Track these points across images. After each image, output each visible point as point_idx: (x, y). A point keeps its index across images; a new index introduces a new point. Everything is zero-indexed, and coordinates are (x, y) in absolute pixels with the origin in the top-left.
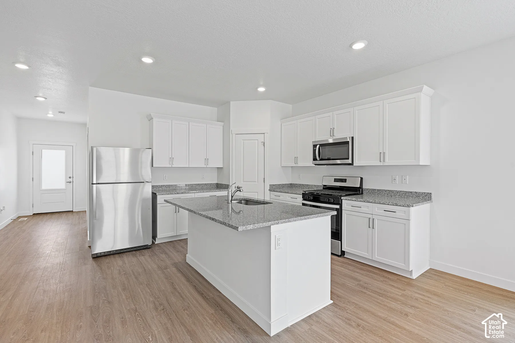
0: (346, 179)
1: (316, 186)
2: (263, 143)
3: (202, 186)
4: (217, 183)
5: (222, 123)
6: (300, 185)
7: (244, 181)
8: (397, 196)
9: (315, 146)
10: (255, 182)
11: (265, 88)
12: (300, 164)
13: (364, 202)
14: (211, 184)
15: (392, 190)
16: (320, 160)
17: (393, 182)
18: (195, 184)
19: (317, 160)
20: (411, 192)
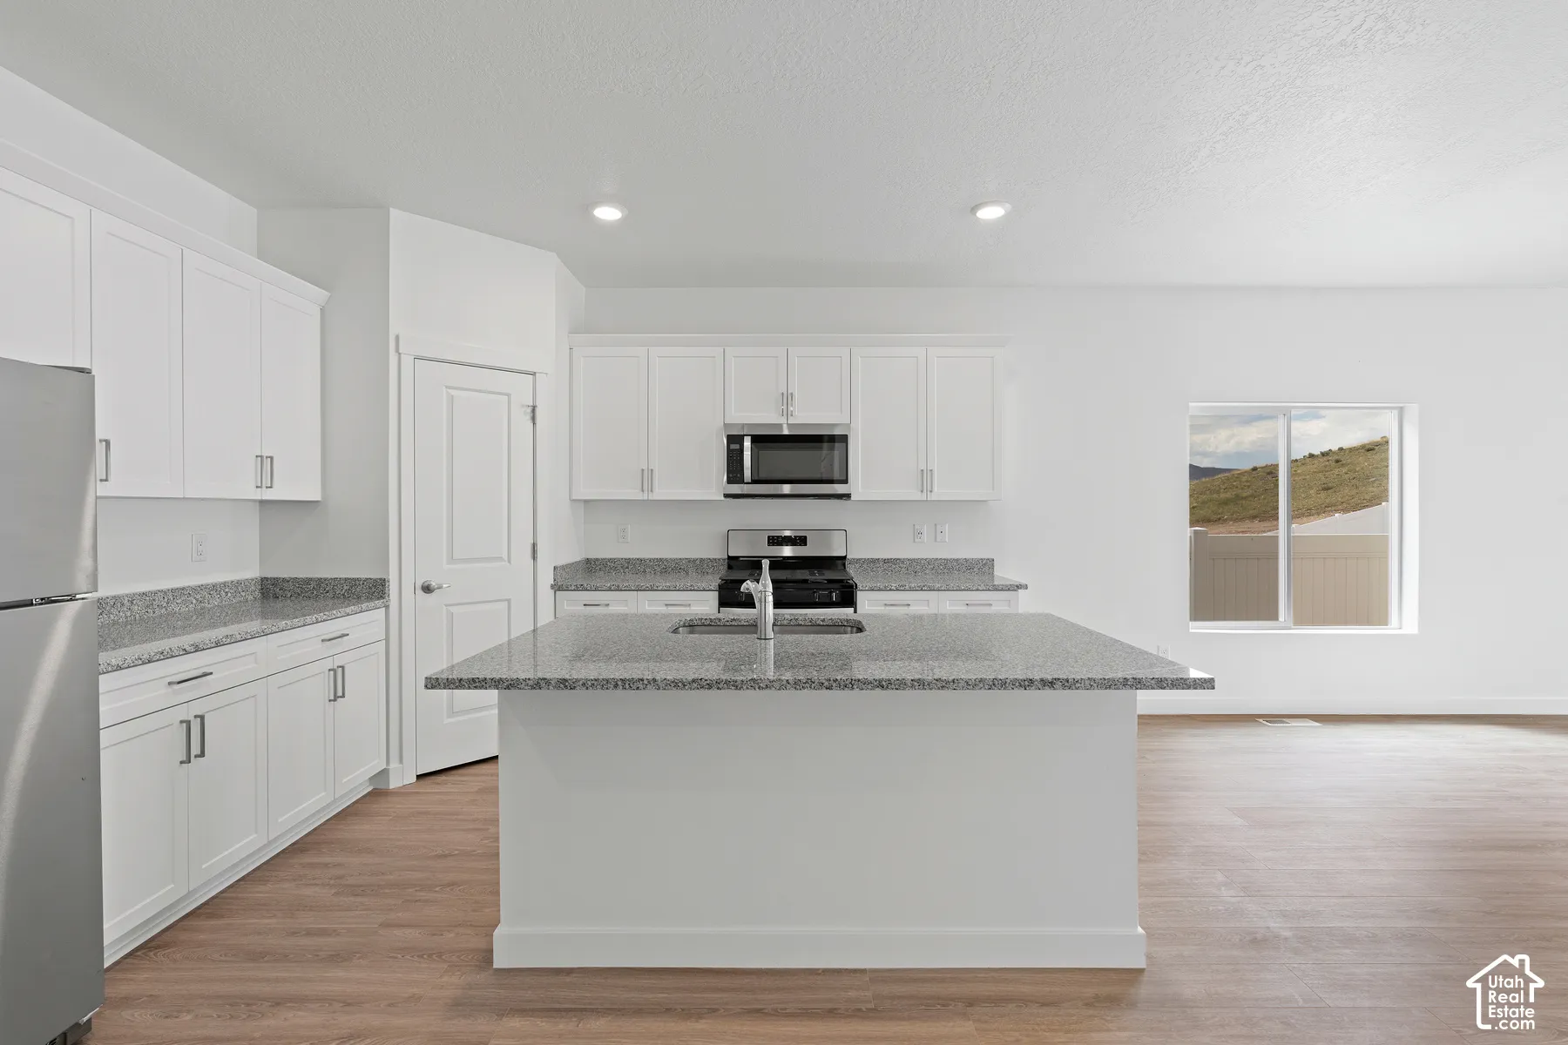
0: (806, 537)
1: (695, 560)
2: (529, 410)
3: (198, 597)
4: (264, 580)
5: (324, 294)
6: (628, 561)
7: (452, 559)
8: (927, 571)
9: (734, 440)
10: (500, 559)
11: (622, 212)
12: (660, 493)
13: (922, 590)
14: (239, 582)
15: (917, 557)
16: (754, 482)
17: (916, 540)
18: (165, 592)
19: (741, 481)
20: (957, 560)
